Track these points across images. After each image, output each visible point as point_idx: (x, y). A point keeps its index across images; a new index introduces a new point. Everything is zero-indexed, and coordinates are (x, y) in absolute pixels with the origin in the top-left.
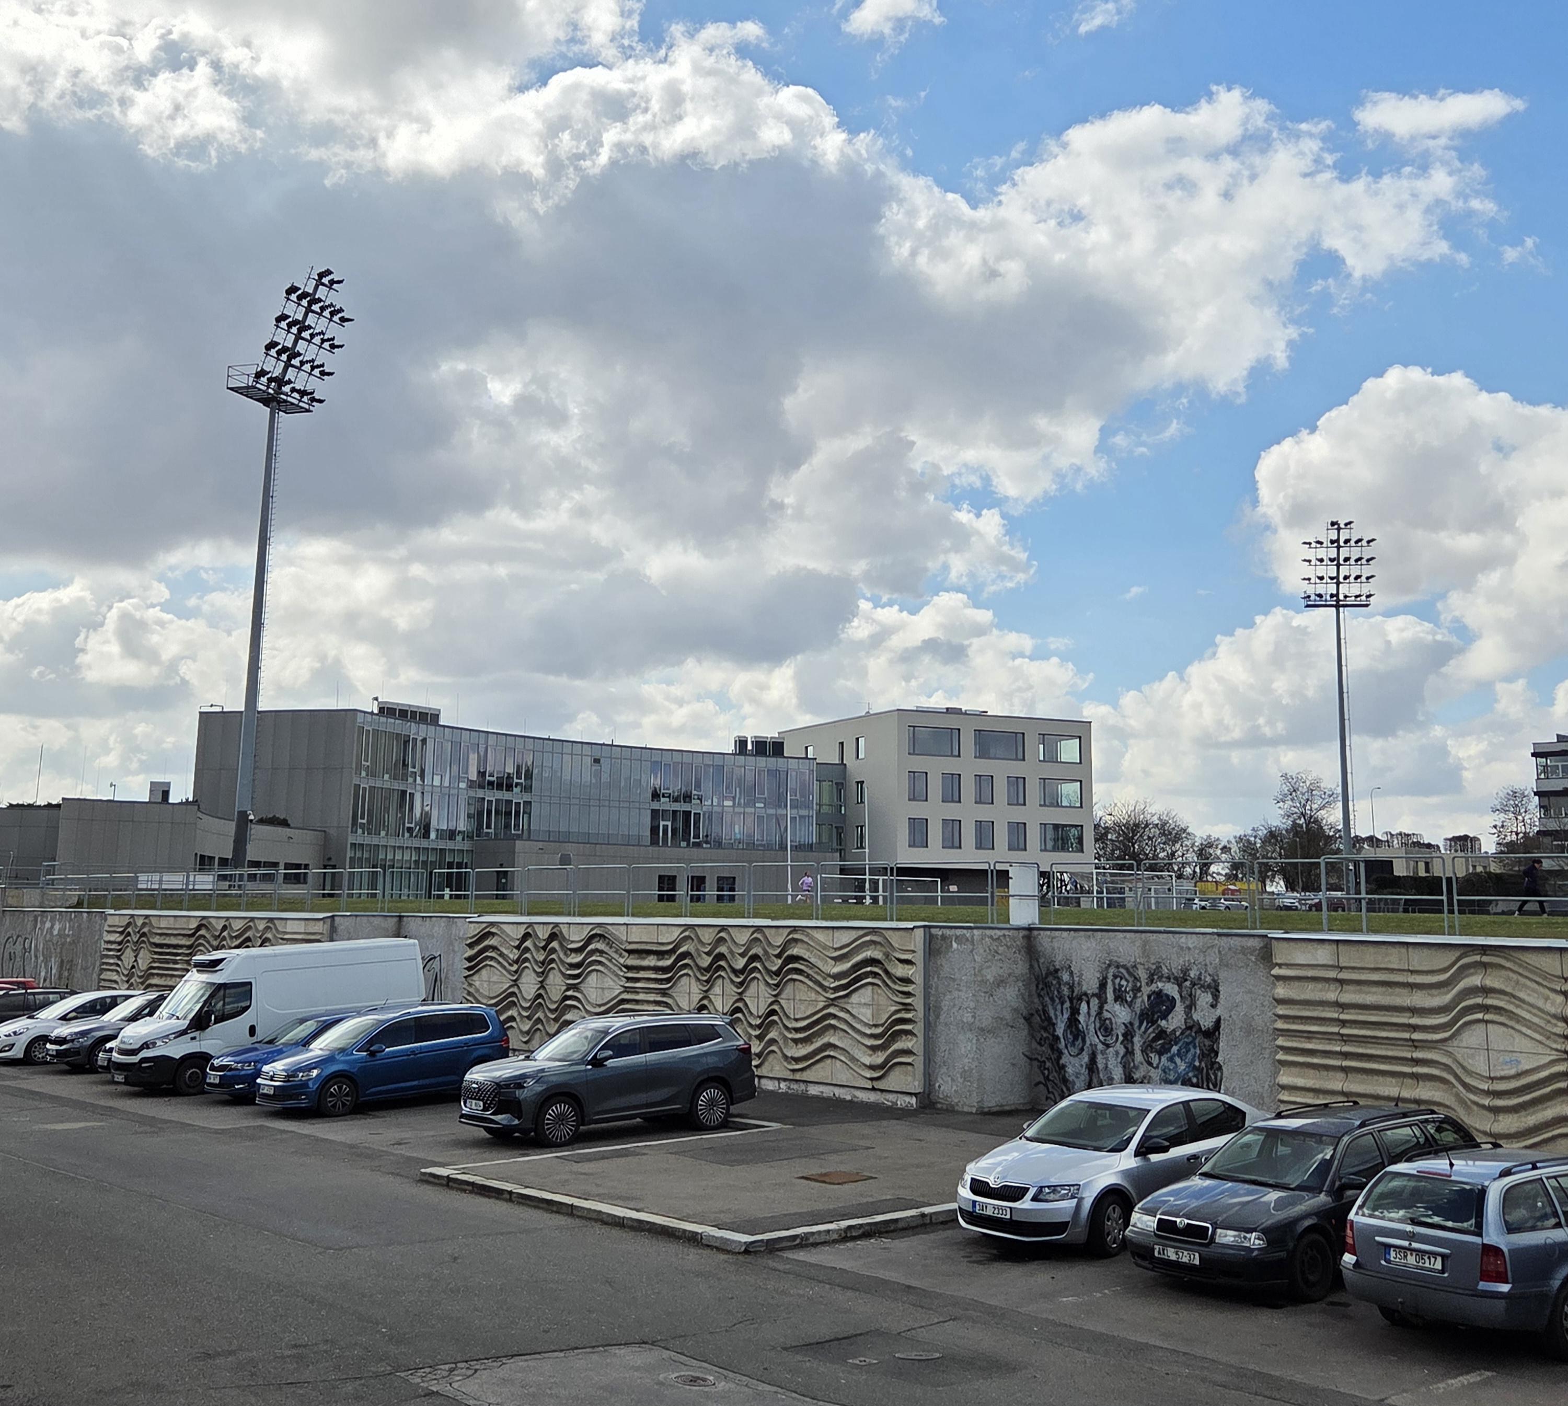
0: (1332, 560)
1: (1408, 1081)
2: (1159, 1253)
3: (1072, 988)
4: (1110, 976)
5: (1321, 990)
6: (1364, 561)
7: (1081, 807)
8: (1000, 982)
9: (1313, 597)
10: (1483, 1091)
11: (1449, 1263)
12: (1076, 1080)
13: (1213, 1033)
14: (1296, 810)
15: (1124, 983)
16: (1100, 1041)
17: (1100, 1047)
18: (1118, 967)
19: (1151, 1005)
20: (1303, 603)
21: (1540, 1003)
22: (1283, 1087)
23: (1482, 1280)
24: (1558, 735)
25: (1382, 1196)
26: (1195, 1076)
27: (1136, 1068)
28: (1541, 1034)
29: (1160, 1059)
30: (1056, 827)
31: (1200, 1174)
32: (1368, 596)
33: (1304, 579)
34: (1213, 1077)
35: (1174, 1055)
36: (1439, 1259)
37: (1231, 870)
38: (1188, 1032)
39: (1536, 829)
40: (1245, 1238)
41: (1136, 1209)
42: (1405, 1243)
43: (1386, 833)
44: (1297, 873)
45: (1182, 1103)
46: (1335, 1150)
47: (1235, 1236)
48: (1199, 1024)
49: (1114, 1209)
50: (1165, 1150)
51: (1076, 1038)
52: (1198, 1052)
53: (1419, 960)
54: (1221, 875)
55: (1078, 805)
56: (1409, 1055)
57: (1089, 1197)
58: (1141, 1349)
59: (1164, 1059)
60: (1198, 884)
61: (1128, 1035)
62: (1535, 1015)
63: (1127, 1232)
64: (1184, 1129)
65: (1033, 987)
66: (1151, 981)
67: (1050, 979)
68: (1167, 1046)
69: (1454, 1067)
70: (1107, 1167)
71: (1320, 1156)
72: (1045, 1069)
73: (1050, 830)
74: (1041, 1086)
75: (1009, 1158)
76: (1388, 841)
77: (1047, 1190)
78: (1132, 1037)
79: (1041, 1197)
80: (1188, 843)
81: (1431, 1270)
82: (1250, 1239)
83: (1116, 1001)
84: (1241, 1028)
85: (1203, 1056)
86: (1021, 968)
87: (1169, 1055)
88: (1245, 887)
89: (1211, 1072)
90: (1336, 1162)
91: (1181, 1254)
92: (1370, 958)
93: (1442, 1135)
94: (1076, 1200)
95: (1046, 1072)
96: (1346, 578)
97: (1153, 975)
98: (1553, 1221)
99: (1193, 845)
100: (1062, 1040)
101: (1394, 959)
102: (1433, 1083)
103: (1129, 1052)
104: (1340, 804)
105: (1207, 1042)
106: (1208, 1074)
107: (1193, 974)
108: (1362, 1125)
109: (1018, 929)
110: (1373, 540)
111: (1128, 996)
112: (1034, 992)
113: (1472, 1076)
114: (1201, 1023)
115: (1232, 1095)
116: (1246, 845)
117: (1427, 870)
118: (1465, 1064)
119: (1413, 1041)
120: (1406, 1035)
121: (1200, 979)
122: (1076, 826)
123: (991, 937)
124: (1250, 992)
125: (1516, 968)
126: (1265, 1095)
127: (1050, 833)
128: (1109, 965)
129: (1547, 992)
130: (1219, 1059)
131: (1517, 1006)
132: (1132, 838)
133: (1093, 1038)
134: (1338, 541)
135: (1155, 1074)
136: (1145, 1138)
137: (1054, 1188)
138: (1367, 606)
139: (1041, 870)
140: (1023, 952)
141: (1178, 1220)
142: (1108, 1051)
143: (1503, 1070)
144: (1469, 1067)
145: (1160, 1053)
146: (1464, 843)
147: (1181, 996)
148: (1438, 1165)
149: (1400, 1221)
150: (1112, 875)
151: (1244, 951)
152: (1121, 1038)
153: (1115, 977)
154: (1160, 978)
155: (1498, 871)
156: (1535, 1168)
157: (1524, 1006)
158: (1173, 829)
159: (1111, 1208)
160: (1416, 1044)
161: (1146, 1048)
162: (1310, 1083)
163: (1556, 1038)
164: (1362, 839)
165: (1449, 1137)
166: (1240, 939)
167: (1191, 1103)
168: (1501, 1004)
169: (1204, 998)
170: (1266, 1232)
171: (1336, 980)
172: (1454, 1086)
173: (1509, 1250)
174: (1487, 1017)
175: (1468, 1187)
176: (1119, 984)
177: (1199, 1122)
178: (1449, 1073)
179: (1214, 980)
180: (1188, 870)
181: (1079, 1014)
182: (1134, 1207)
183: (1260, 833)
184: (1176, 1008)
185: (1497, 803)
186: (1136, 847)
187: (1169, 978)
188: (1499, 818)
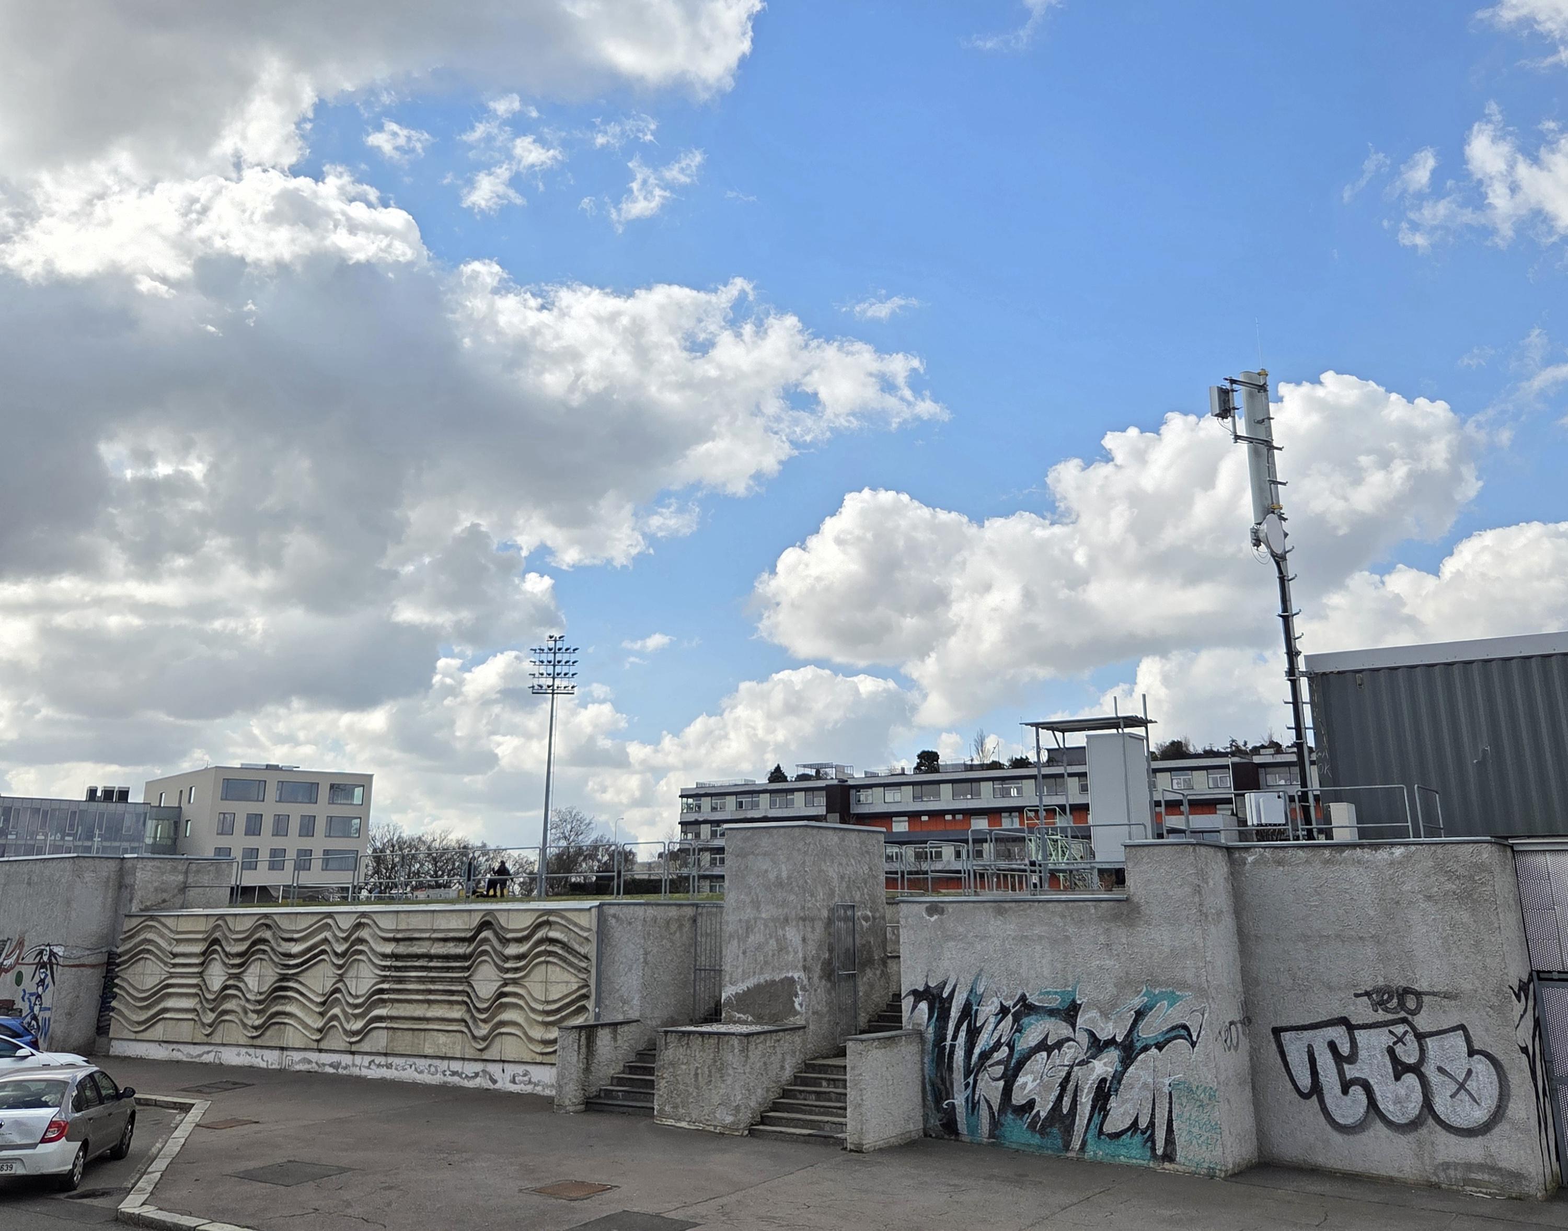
0: (550, 662)
6: (571, 663)
7: (359, 837)
9: (536, 687)
20: (530, 691)
24: (697, 783)
32: (573, 687)
33: (531, 675)
39: (678, 846)
55: (356, 835)
96: (559, 674)
110: (577, 648)
122: (353, 851)
134: (554, 649)
138: (572, 693)
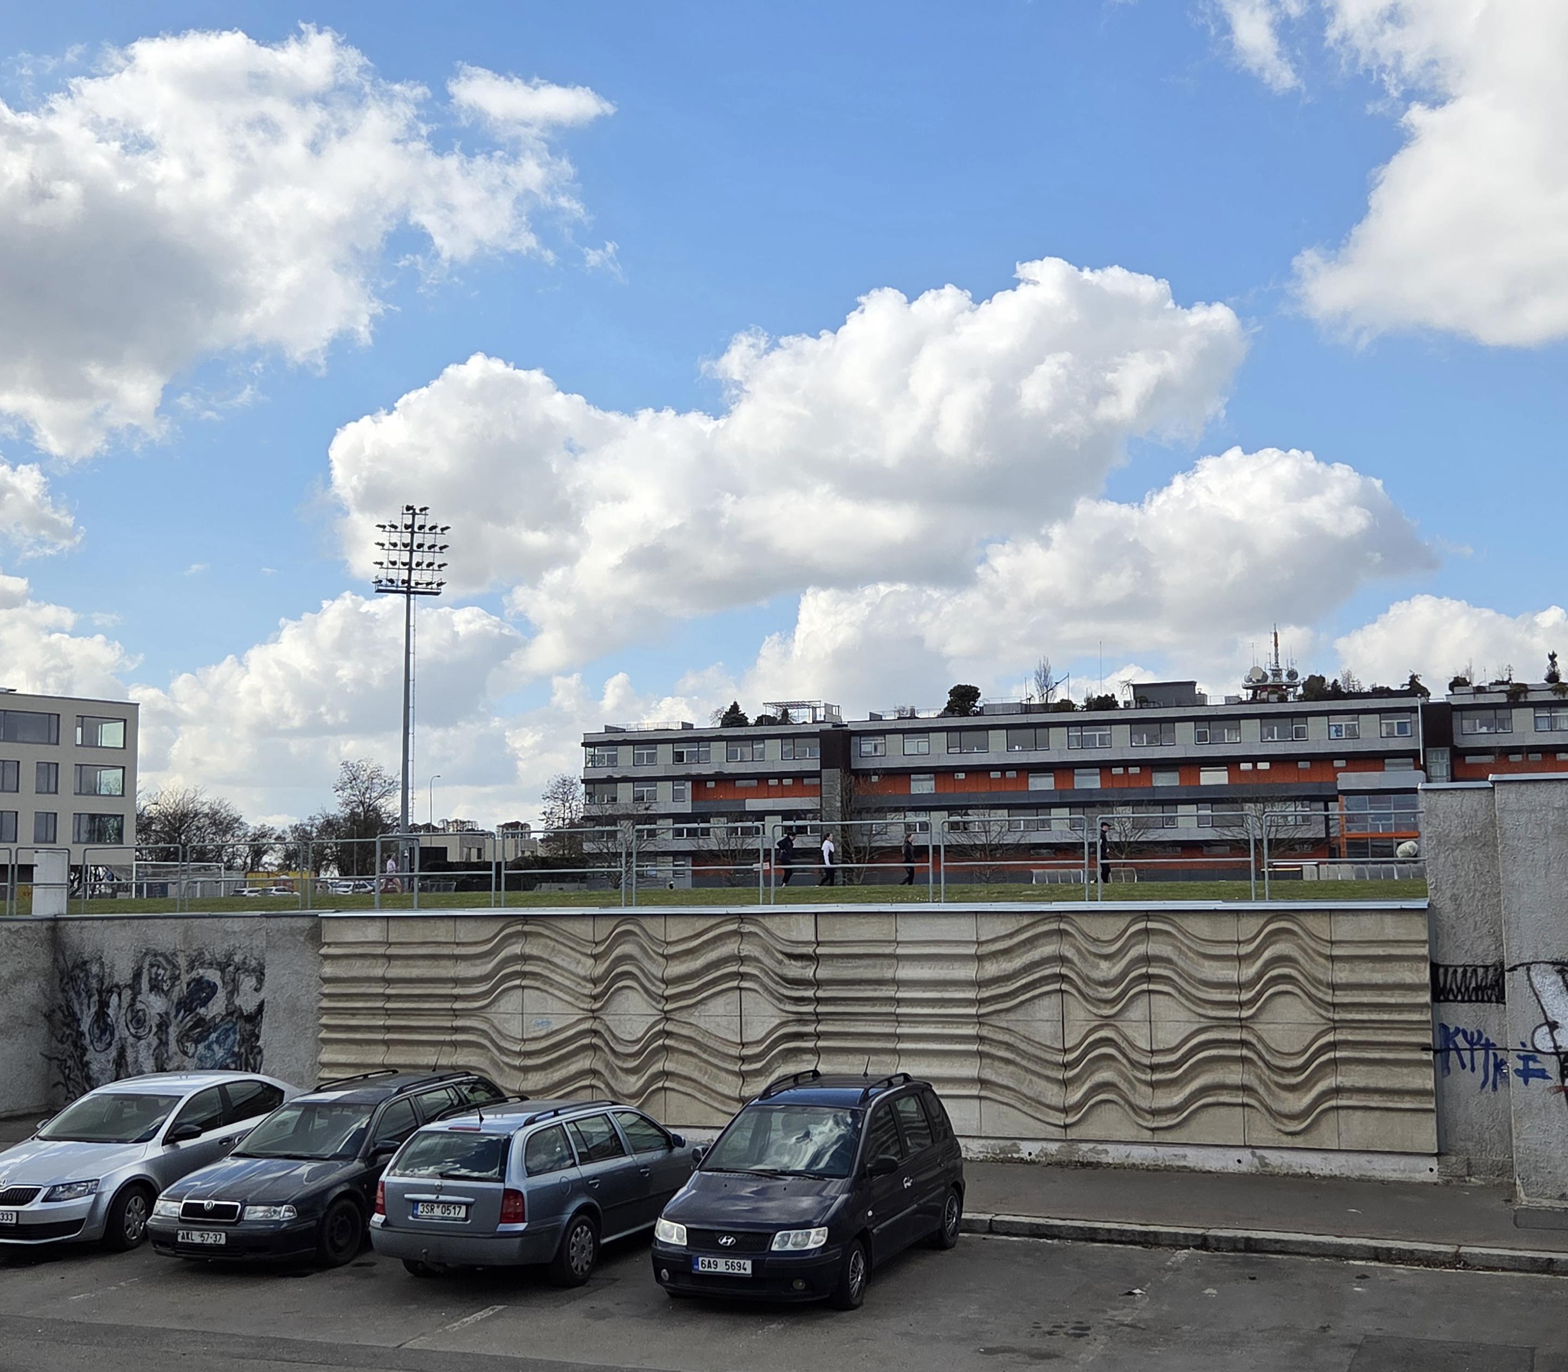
0: (405, 545)
1: (447, 1049)
2: (183, 1238)
3: (101, 981)
4: (146, 966)
5: (369, 967)
6: (437, 549)
7: (123, 795)
8: (17, 978)
9: (384, 582)
10: (515, 1052)
11: (472, 1210)
12: (100, 1077)
13: (255, 1018)
14: (355, 798)
15: (161, 971)
16: (131, 1034)
17: (131, 1040)
18: (155, 955)
19: (190, 993)
20: (374, 587)
21: (572, 967)
22: (324, 1065)
23: (501, 1222)
24: (606, 727)
25: (414, 1155)
26: (233, 1062)
27: (169, 1058)
28: (571, 996)
29: (196, 1047)
30: (93, 817)
31: (233, 1155)
32: (439, 585)
33: (376, 563)
34: (252, 1061)
35: (212, 1042)
36: (464, 1208)
37: (285, 860)
38: (229, 1018)
39: (581, 815)
40: (275, 1212)
41: (161, 1197)
42: (433, 1197)
43: (443, 821)
44: (353, 862)
45: (217, 1086)
46: (371, 1117)
47: (264, 1211)
48: (241, 1010)
49: (136, 1201)
50: (197, 1134)
51: (103, 1032)
52: (238, 1037)
53: (465, 932)
54: (274, 865)
55: (119, 793)
56: (449, 1024)
57: (108, 1192)
58: (156, 1334)
59: (201, 1047)
60: (249, 875)
61: (163, 1026)
62: (567, 978)
63: (149, 1221)
64: (218, 1113)
65: (57, 981)
66: (191, 967)
67: (77, 971)
68: (205, 1034)
69: (490, 1032)
70: (131, 1159)
71: (355, 1126)
72: (66, 1068)
73: (85, 820)
74: (60, 1086)
75: (17, 1160)
76: (444, 829)
77: (61, 1189)
78: (167, 1027)
79: (53, 1196)
80: (240, 833)
81: (455, 1219)
82: (280, 1213)
83: (151, 990)
84: (285, 1009)
85: (243, 1041)
86: (43, 961)
87: (207, 1042)
88: (298, 877)
89: (250, 1057)
90: (372, 1129)
91: (206, 1236)
92: (419, 933)
93: (476, 1094)
94: (94, 1196)
95: (67, 1071)
96: (418, 564)
97: (193, 961)
98: (570, 1162)
99: (245, 835)
100: (87, 1035)
101: (442, 932)
102: (469, 1049)
103: (163, 1043)
104: (399, 793)
105: (249, 1027)
106: (247, 1059)
107: (237, 958)
108: (400, 1091)
109: (42, 920)
110: (447, 528)
111: (165, 985)
112: (57, 987)
113: (505, 1039)
114: (243, 1008)
115: (272, 1075)
116: (302, 834)
117: (479, 857)
118: (500, 1028)
119: (454, 1010)
120: (448, 1005)
121: (244, 963)
122: (115, 816)
123: (9, 930)
124: (297, 972)
125: (553, 936)
126: (306, 1075)
127: (85, 825)
128: (146, 954)
129: (579, 956)
130: (260, 1043)
131: (553, 971)
132: (180, 827)
133: (122, 1031)
134: (412, 526)
135: (187, 1062)
136: (174, 1125)
137: (69, 1186)
138: (437, 594)
139: (72, 863)
140: (46, 945)
141: (206, 1202)
142: (139, 1044)
143: (535, 1031)
144: (505, 1031)
145: (197, 1042)
146: (515, 829)
147: (223, 982)
148: (471, 1120)
149: (430, 1176)
150: (154, 866)
151: (293, 932)
152: (154, 1029)
153: (152, 966)
154: (202, 965)
155: (544, 855)
156: (556, 1114)
157: (559, 971)
158: (225, 818)
159: (133, 1199)
160: (457, 1013)
161: (182, 1038)
162: (352, 1059)
163: (584, 998)
164: (420, 827)
165: (481, 1096)
166: (289, 920)
167: (227, 1086)
168: (538, 970)
169: (248, 983)
170: (296, 1203)
171: (384, 956)
172: (489, 1050)
173: (528, 1193)
174: (524, 983)
175: (494, 1138)
176: (156, 974)
177: (234, 1105)
178: (485, 1038)
179: (259, 964)
180: (239, 861)
181: (108, 1007)
182: (158, 1195)
183: (317, 822)
184: (217, 995)
185: (547, 791)
186: (183, 837)
187: (211, 964)
188: (548, 805)
